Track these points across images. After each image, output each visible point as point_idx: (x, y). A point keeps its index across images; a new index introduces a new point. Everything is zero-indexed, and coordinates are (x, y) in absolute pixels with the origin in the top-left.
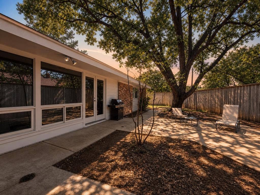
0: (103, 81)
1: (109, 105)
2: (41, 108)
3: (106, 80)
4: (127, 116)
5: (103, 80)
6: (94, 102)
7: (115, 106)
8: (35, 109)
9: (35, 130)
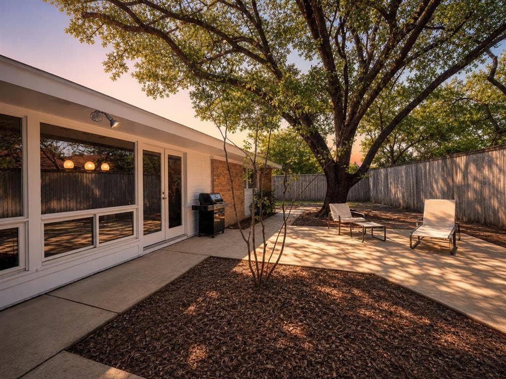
0: (181, 157)
1: (195, 206)
2: (42, 220)
3: (185, 154)
4: (232, 226)
5: (181, 155)
6: (163, 201)
7: (206, 208)
8: (28, 221)
9: (28, 270)
